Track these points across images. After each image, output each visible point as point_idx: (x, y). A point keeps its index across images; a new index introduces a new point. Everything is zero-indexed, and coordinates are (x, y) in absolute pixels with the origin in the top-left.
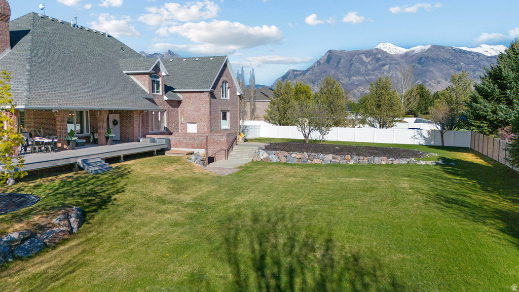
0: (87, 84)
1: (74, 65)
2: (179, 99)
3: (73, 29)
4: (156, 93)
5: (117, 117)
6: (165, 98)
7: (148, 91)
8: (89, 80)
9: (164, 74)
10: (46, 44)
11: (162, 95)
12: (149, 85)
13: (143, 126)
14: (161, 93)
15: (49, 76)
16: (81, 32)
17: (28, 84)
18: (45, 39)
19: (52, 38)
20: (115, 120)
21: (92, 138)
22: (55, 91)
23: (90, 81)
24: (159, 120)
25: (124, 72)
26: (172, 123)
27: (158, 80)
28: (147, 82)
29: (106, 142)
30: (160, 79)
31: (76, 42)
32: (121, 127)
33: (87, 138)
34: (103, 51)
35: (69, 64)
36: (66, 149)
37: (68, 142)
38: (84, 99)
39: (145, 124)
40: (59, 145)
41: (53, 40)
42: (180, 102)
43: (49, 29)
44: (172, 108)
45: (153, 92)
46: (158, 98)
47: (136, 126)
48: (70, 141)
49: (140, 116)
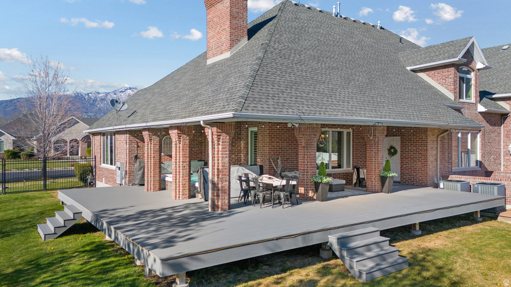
0: (353, 82)
1: (333, 55)
2: (504, 111)
3: (335, 19)
4: (464, 100)
5: (396, 142)
6: (481, 108)
7: (451, 96)
8: (356, 75)
9: (479, 66)
10: (296, 29)
11: (476, 104)
12: (454, 85)
13: (442, 159)
14: (473, 100)
15: (290, 68)
16: (345, 21)
17: (252, 76)
18: (295, 24)
19: (306, 25)
20: (392, 147)
21: (355, 177)
22: (297, 90)
23: (356, 78)
24: (469, 147)
25: (408, 68)
26: (490, 154)
27: (468, 76)
28: (451, 80)
29: (380, 187)
30: (472, 76)
31: (337, 30)
32: (402, 158)
33: (347, 177)
34: (374, 43)
35: (326, 54)
36: (312, 199)
37: (317, 185)
38: (346, 104)
39: (447, 154)
40: (302, 190)
41: (307, 26)
42: (504, 116)
43: (303, 16)
44: (491, 127)
45: (460, 98)
46: (468, 109)
47: (431, 159)
48: (320, 183)
49: (439, 139)
